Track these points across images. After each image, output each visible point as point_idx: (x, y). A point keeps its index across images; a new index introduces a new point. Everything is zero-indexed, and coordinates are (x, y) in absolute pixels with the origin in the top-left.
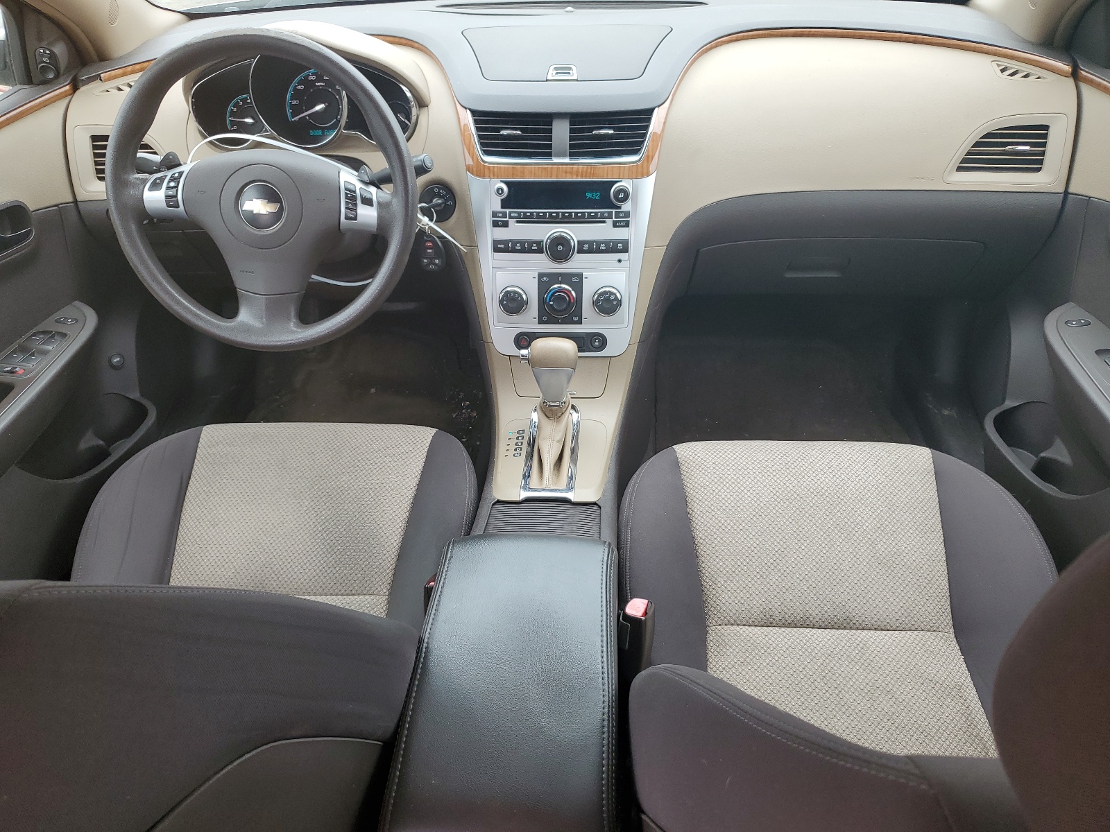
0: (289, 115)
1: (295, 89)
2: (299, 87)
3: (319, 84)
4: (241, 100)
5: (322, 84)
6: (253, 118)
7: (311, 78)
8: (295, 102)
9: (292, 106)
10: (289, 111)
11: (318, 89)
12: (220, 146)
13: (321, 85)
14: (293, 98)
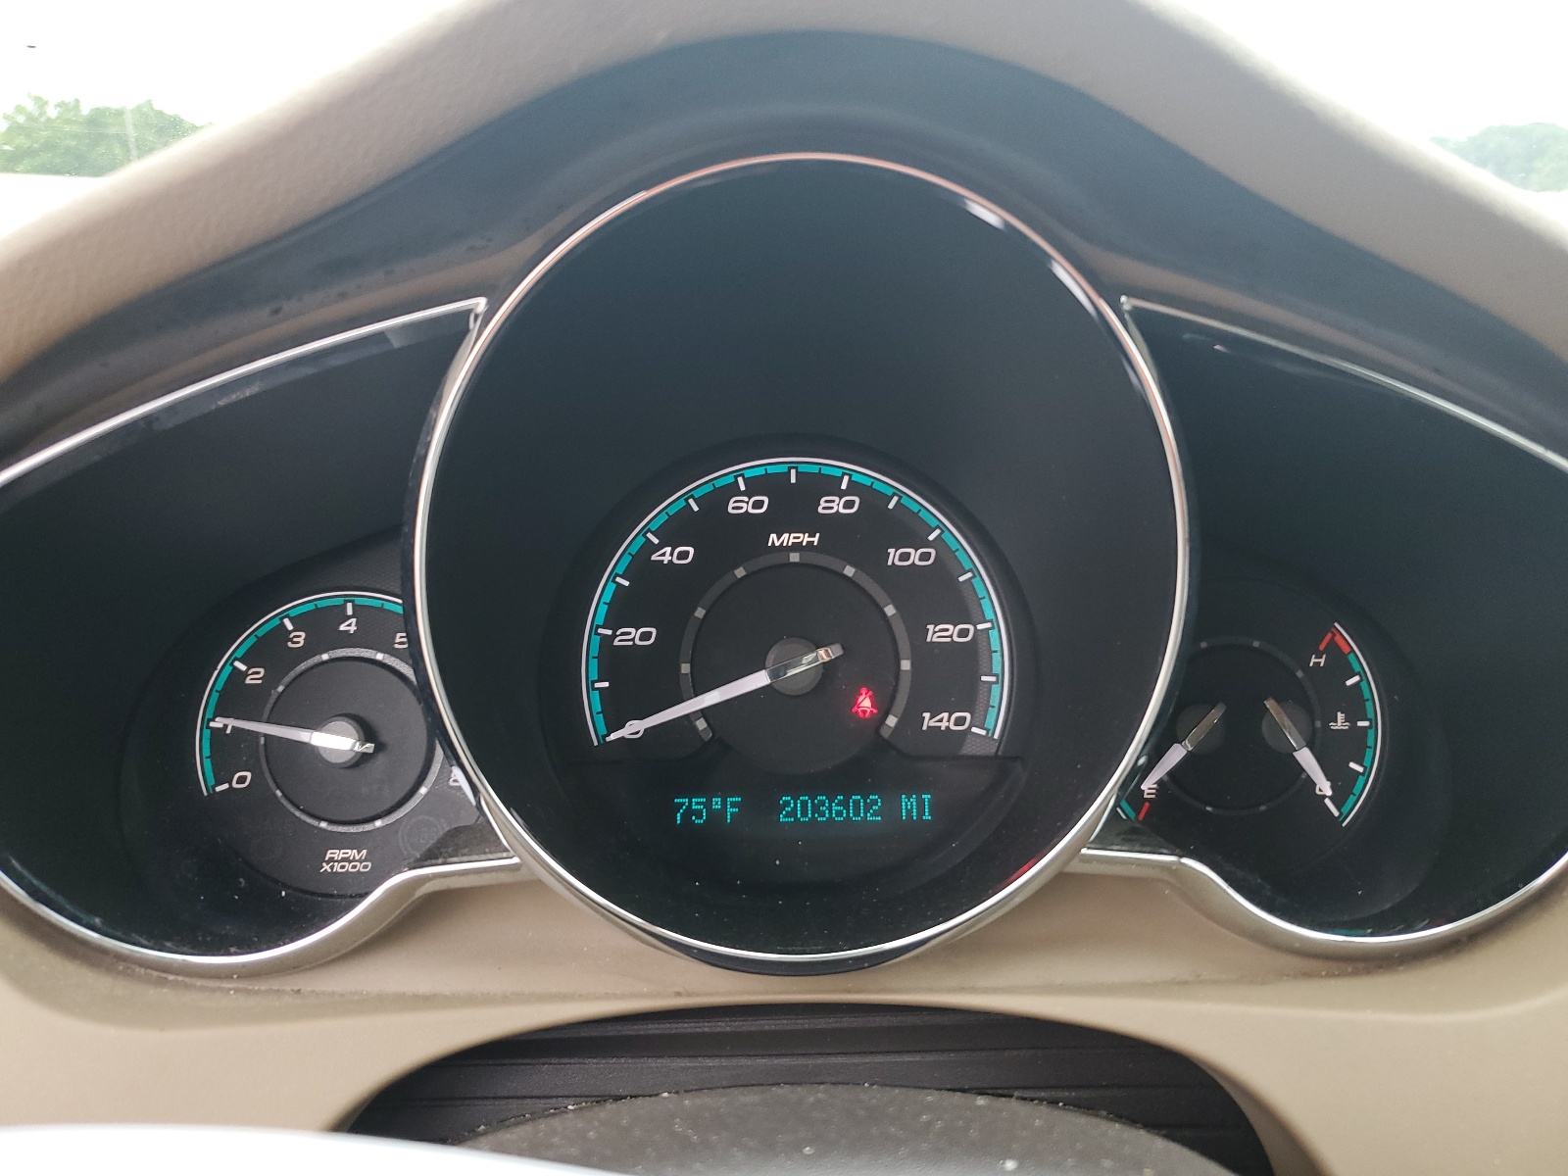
0: (591, 704)
1: (642, 566)
2: (666, 555)
3: (788, 539)
4: (299, 622)
5: (805, 539)
6: (367, 732)
7: (741, 505)
8: (631, 636)
9: (613, 660)
10: (592, 690)
11: (779, 567)
12: (103, 951)
13: (797, 547)
14: (622, 613)
